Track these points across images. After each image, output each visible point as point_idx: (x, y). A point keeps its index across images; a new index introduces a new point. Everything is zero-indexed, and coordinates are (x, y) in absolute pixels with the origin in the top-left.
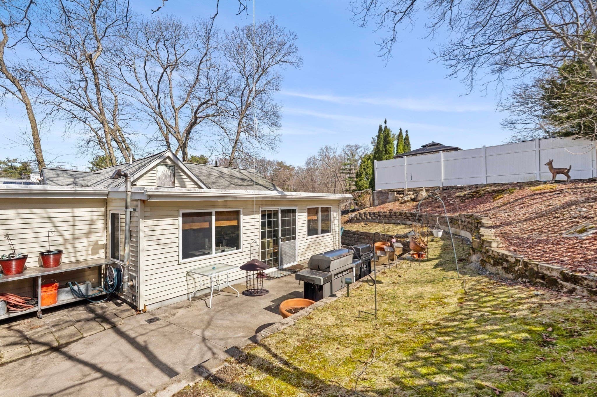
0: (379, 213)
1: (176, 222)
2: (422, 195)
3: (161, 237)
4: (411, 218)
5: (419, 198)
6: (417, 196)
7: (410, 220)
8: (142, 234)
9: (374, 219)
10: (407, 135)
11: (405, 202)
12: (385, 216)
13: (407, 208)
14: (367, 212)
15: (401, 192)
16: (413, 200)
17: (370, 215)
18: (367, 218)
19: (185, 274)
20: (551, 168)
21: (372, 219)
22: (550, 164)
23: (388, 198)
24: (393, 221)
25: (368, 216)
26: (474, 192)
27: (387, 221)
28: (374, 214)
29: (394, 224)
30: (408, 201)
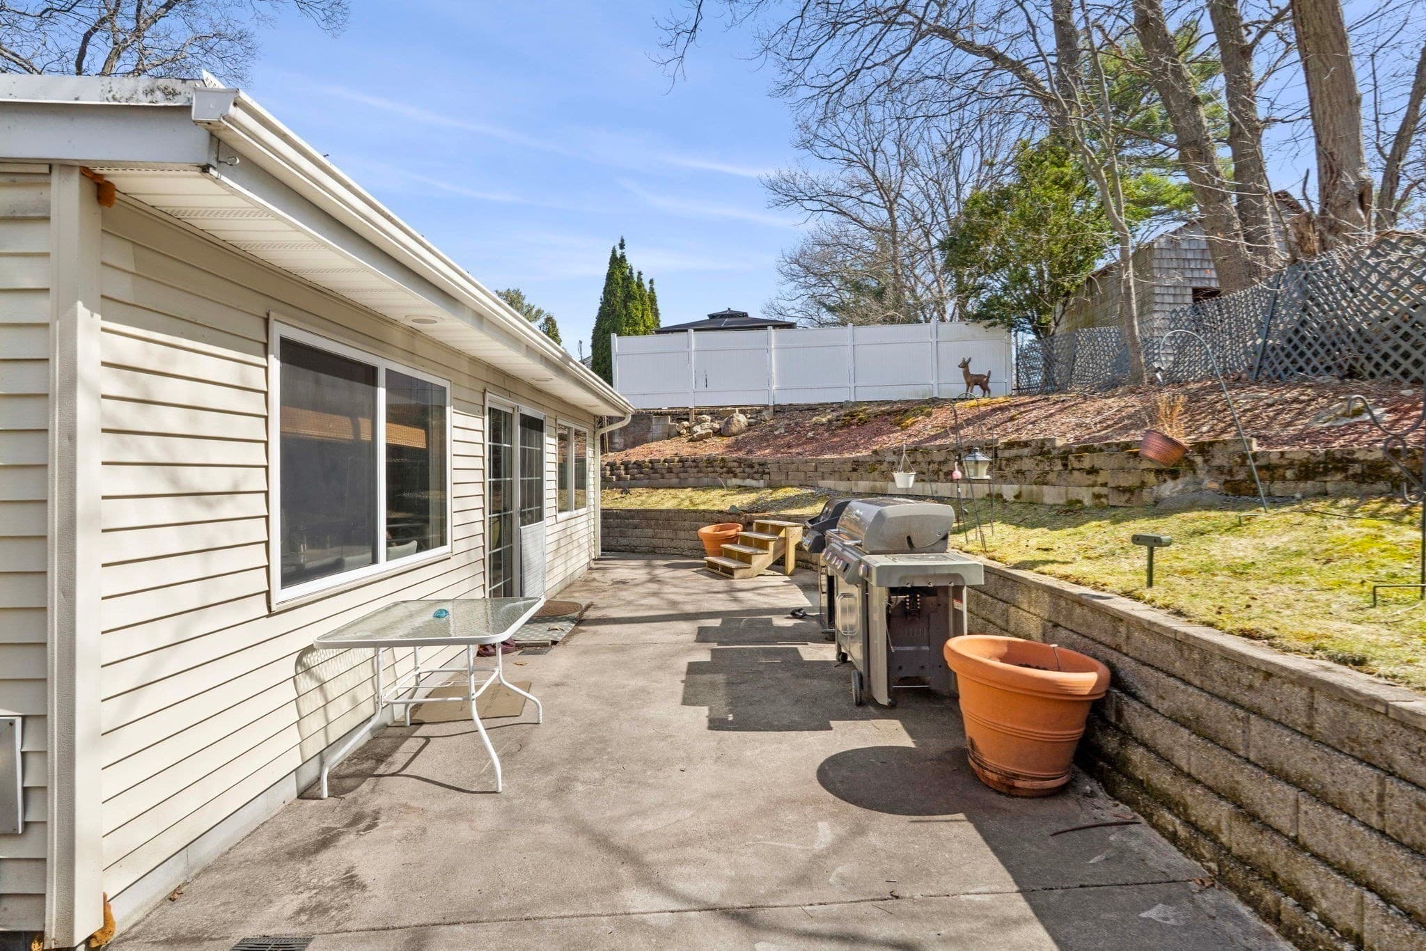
0: (651, 462)
1: (256, 378)
2: (738, 421)
3: (184, 451)
4: (738, 470)
5: (734, 429)
6: (728, 423)
7: (735, 476)
8: (87, 412)
9: (640, 479)
10: (652, 289)
11: (701, 438)
12: (670, 470)
13: (715, 448)
14: (618, 462)
15: (680, 415)
16: (718, 433)
17: (626, 469)
18: (619, 478)
19: (289, 667)
20: (967, 374)
21: (633, 478)
22: (965, 365)
23: (649, 430)
24: (691, 481)
25: (623, 472)
26: (846, 415)
27: (675, 481)
28: (639, 465)
29: (695, 487)
30: (707, 436)
